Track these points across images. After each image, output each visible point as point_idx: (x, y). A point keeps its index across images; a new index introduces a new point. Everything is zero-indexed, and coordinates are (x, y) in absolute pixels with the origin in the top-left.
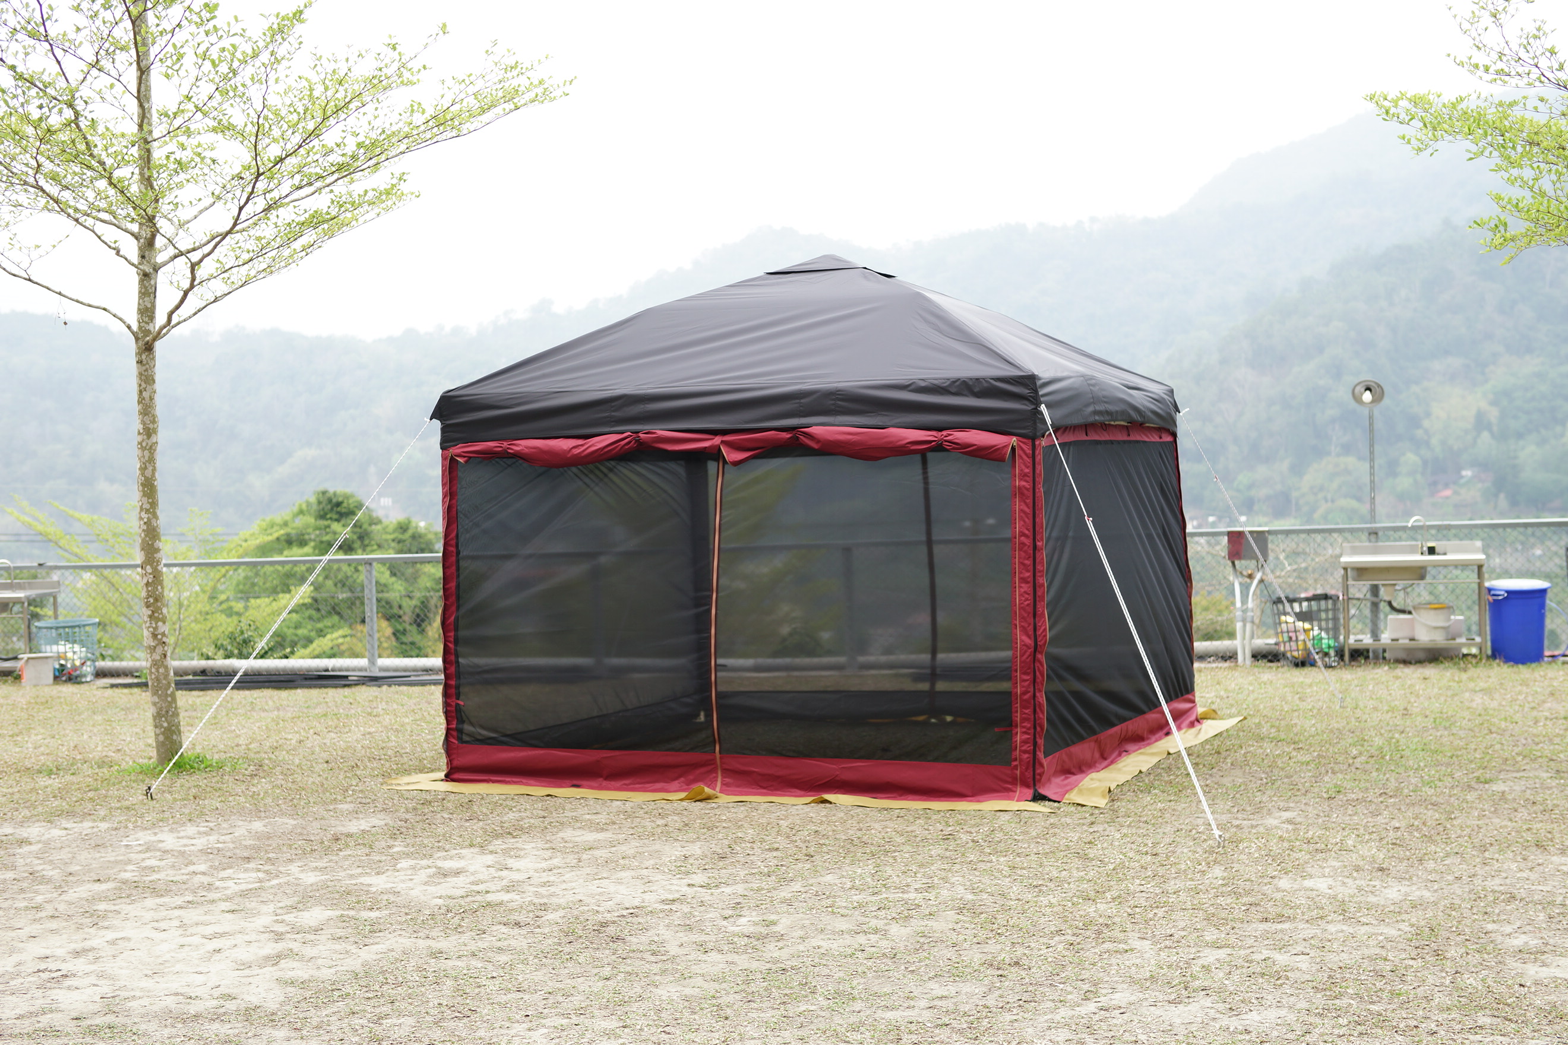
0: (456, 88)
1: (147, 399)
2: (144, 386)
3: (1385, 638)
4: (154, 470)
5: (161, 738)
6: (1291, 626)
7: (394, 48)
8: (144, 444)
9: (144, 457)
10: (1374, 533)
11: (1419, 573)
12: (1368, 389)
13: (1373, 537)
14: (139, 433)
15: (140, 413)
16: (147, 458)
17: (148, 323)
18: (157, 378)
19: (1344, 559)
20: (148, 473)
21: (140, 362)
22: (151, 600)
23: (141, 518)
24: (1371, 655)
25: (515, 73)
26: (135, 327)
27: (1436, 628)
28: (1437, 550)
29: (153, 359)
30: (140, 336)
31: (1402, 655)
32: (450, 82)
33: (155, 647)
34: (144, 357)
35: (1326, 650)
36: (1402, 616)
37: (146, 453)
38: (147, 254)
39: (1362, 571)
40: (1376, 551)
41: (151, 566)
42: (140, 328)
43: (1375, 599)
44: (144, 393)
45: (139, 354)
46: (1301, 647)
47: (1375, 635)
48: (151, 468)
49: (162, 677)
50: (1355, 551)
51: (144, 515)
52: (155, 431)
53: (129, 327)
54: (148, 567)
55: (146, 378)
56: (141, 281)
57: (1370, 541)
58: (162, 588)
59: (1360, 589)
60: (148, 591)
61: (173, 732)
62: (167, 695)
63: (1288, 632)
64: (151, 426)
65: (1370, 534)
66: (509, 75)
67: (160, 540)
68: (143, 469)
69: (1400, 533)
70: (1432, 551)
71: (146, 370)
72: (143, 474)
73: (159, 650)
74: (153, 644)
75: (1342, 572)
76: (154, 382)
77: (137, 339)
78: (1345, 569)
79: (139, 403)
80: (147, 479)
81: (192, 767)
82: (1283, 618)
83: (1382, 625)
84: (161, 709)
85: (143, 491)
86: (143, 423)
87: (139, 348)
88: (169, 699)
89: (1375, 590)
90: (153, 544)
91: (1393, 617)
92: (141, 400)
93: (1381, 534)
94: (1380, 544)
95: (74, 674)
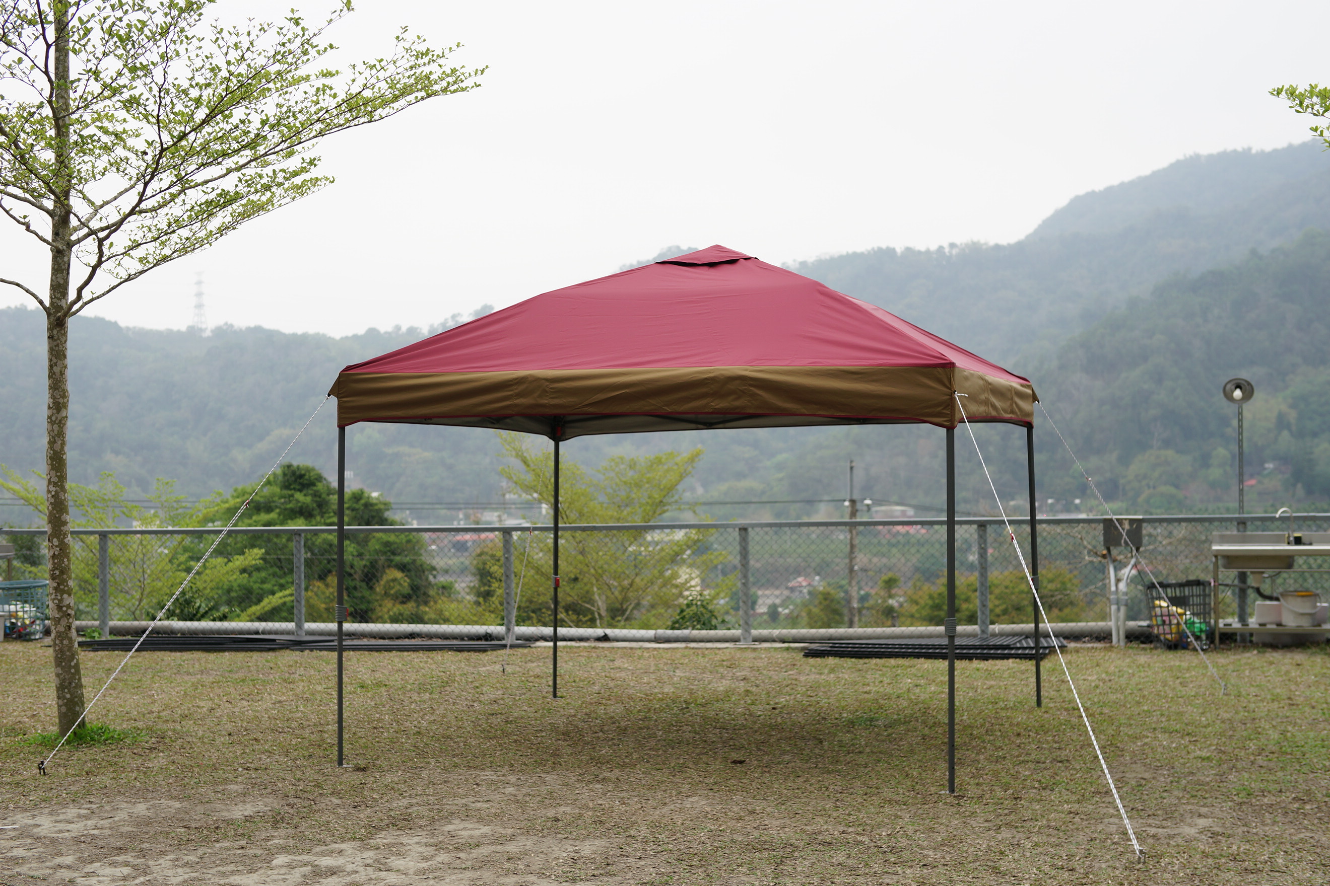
0: (367, 73)
1: (58, 374)
2: (54, 360)
3: (1253, 622)
4: (63, 444)
5: (64, 709)
6: (1165, 611)
7: (297, 22)
8: (54, 418)
9: (53, 430)
10: (1242, 523)
11: (1286, 561)
12: (1238, 386)
13: (1241, 527)
14: (49, 408)
15: (51, 388)
16: (56, 432)
17: (60, 299)
18: (69, 353)
19: (1215, 547)
20: (57, 447)
21: (51, 337)
22: (57, 572)
23: (49, 492)
24: (1238, 638)
25: (426, 60)
26: (47, 303)
27: (1303, 614)
28: (1303, 540)
29: (65, 334)
30: (52, 311)
31: (1268, 640)
32: (360, 67)
33: (60, 619)
34: (55, 332)
35: (1198, 634)
36: (1268, 602)
37: (56, 427)
38: (61, 231)
39: (1230, 559)
40: (1244, 541)
41: (58, 538)
42: (52, 303)
43: (1242, 585)
44: (55, 368)
45: (50, 329)
46: (1174, 630)
47: (1243, 619)
48: (60, 442)
49: (66, 649)
50: (1224, 540)
51: (52, 488)
52: (65, 406)
53: (41, 302)
54: (55, 540)
55: (57, 353)
56: (55, 259)
57: (1239, 531)
58: (69, 560)
59: (1230, 575)
60: (54, 564)
61: (77, 704)
62: (70, 667)
63: (1162, 616)
64: (61, 400)
65: (1238, 524)
66: (420, 61)
67: (67, 513)
68: (52, 443)
69: (1268, 523)
70: (1298, 541)
71: (57, 345)
72: (51, 448)
73: (64, 622)
74: (57, 616)
75: (1214, 559)
76: (65, 357)
77: (49, 315)
78: (1216, 556)
79: (50, 377)
80: (55, 452)
81: (92, 739)
82: (1157, 602)
83: (1249, 610)
84: (64, 680)
85: (52, 464)
86: (53, 397)
87: (50, 323)
88: (73, 671)
89: (1243, 577)
90: (60, 517)
91: (1259, 602)
92: (51, 375)
93: (1249, 523)
94: (1249, 533)
95: (23, 632)
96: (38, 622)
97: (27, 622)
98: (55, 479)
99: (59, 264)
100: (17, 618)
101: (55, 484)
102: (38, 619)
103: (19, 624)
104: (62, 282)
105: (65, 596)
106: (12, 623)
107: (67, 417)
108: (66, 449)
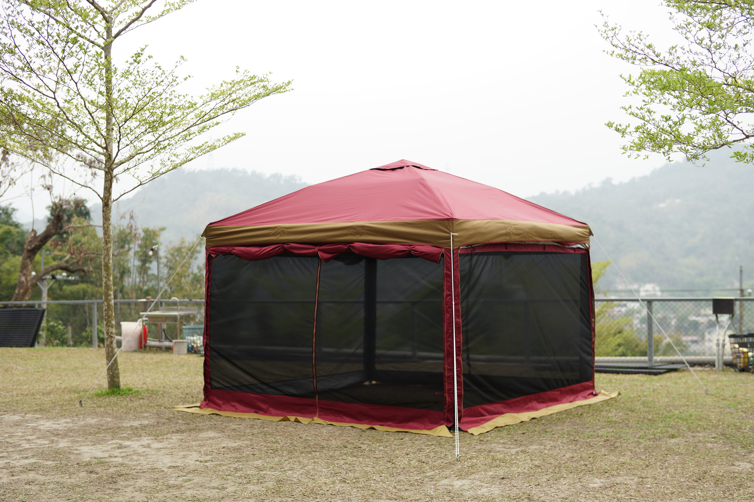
6: (737, 350)
17: (108, 195)
18: (112, 218)
21: (103, 211)
22: (106, 317)
29: (110, 210)
41: (107, 302)
42: (104, 196)
46: (742, 361)
49: (110, 352)
53: (99, 195)
55: (106, 218)
61: (114, 377)
63: (737, 353)
77: (103, 201)
82: (734, 346)
84: (110, 366)
87: (103, 205)
88: (114, 362)
95: (196, 350)
97: (199, 345)
100: (193, 342)
103: (195, 346)
105: (110, 328)
106: (192, 346)
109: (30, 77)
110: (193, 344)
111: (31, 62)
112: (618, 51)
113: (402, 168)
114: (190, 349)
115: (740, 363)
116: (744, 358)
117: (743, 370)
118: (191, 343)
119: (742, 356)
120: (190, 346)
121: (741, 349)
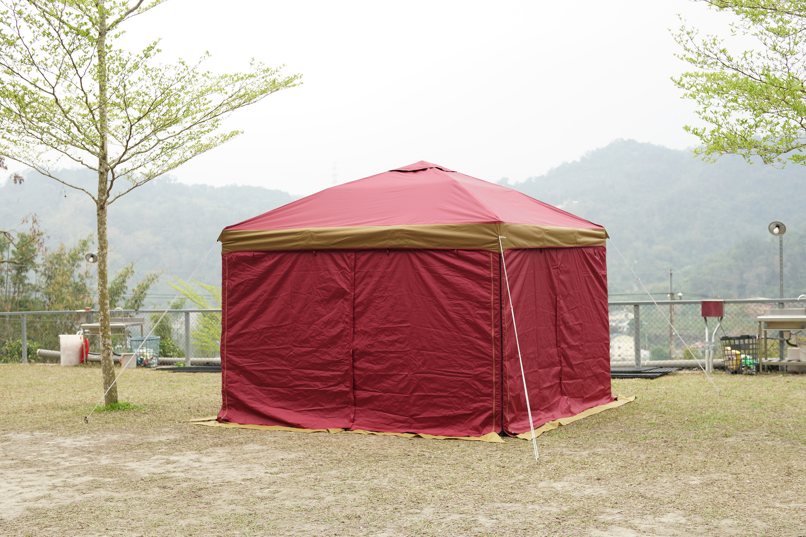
1: (102, 232)
2: (100, 226)
3: (787, 359)
4: (105, 266)
5: (107, 394)
7: (183, 64)
8: (100, 254)
10: (781, 304)
11: (800, 325)
12: (778, 226)
14: (99, 249)
15: (99, 239)
17: (102, 196)
19: (760, 317)
20: (102, 267)
21: (98, 215)
22: (103, 328)
24: (780, 368)
29: (105, 213)
30: (99, 202)
31: (796, 369)
34: (100, 212)
35: (749, 366)
36: (795, 348)
37: (102, 259)
38: (102, 164)
40: (782, 313)
41: (103, 312)
42: (99, 198)
43: (782, 339)
44: (101, 229)
45: (98, 211)
46: (735, 363)
47: (782, 358)
49: (107, 365)
51: (100, 288)
52: (105, 247)
53: (93, 198)
55: (102, 223)
56: (100, 176)
57: (779, 308)
60: (101, 324)
61: (114, 392)
62: (110, 375)
63: (728, 355)
64: (103, 245)
65: (779, 304)
71: (101, 218)
72: (99, 268)
73: (106, 352)
75: (759, 324)
76: (105, 224)
77: (97, 204)
78: (760, 322)
80: (101, 270)
82: (726, 348)
85: (100, 276)
86: (100, 243)
87: (98, 208)
89: (781, 334)
90: (104, 301)
91: (790, 348)
92: (99, 233)
93: (785, 304)
94: (785, 309)
95: (147, 363)
96: (154, 358)
97: (149, 358)
98: (101, 283)
99: (102, 179)
100: (143, 355)
101: (101, 286)
102: (154, 356)
103: (145, 359)
104: (103, 188)
105: (107, 339)
106: (141, 359)
107: (106, 253)
108: (107, 268)
109: (29, 71)
110: (142, 357)
111: (33, 55)
112: (689, 55)
113: (424, 170)
114: (139, 363)
115: (733, 365)
116: (737, 360)
117: (735, 372)
118: (140, 355)
119: (735, 358)
120: (139, 359)
121: (734, 351)
